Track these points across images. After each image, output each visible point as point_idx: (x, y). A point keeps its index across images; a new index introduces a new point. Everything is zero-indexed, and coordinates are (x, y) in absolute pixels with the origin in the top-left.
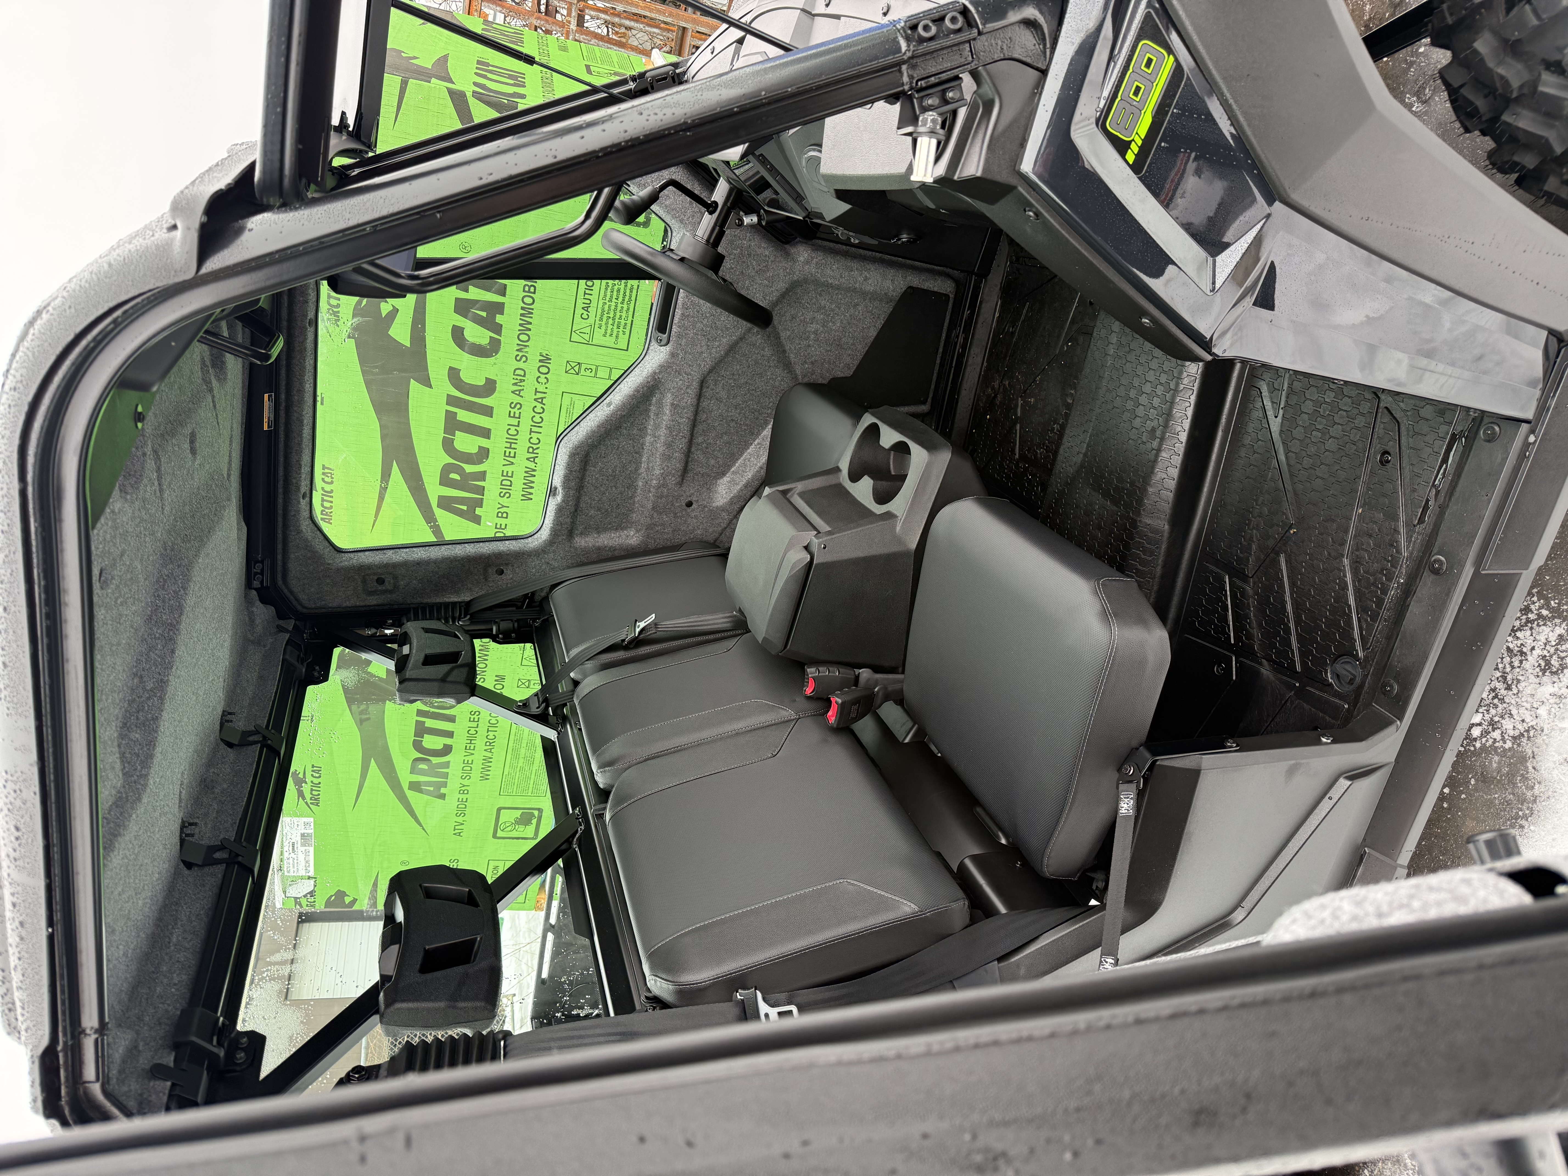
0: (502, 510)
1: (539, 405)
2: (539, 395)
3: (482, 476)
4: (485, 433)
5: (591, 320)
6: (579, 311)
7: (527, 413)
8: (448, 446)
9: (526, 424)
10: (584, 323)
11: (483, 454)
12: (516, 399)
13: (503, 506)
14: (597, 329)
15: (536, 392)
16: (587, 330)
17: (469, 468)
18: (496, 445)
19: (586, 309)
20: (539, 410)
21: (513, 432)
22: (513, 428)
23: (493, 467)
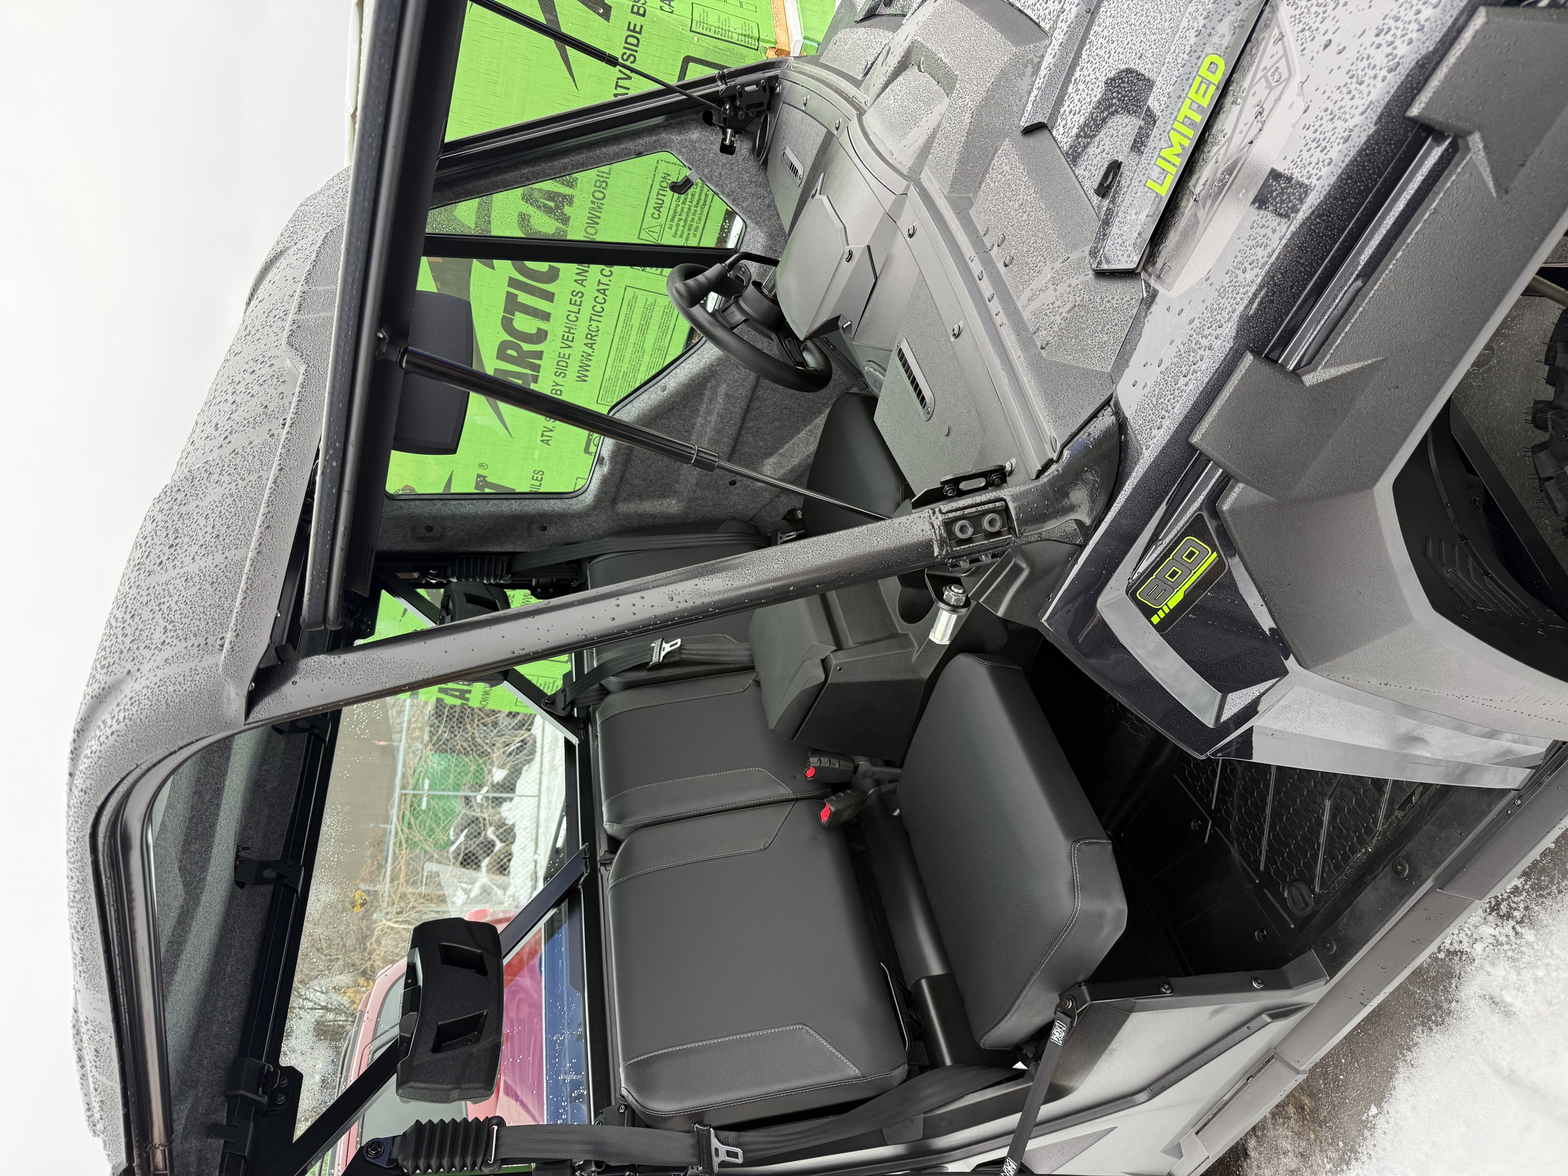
0: (557, 388)
1: (601, 296)
2: (602, 287)
3: (539, 355)
4: (545, 316)
5: (662, 220)
6: (650, 210)
7: (588, 303)
8: (507, 325)
9: (586, 311)
10: (654, 222)
11: (541, 336)
12: (579, 288)
13: (557, 385)
14: (667, 229)
15: (599, 283)
16: (657, 229)
17: (526, 347)
18: (555, 328)
19: (658, 208)
20: (600, 300)
21: (573, 317)
22: (573, 315)
23: (550, 348)
